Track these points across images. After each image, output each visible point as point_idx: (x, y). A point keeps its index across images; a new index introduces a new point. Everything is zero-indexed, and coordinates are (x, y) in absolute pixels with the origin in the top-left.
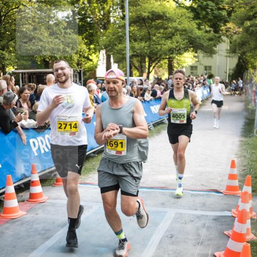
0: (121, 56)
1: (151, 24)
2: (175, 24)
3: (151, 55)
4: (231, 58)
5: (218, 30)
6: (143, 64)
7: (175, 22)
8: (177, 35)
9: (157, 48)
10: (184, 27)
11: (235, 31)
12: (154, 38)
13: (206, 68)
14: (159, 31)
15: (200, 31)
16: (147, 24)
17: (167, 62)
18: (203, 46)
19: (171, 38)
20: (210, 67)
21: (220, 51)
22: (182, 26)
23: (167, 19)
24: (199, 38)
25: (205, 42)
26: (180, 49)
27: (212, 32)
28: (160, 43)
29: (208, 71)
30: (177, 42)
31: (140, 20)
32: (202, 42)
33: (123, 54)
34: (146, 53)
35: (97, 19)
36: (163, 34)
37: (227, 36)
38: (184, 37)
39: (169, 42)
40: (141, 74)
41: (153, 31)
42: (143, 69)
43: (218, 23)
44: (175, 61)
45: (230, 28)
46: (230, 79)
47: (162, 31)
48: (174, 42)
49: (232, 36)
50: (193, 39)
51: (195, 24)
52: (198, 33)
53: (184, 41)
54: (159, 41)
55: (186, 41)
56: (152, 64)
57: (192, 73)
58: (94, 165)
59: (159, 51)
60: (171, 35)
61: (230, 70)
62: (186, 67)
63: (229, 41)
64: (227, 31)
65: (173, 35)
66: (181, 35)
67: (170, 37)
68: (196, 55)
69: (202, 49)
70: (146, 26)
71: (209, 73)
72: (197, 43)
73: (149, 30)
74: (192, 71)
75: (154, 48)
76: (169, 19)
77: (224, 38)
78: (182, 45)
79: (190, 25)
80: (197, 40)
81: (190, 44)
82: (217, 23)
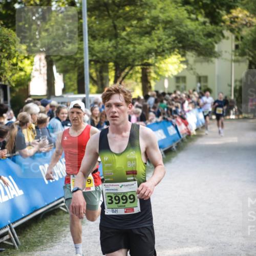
0: (72, 62)
1: (117, 11)
2: (154, 13)
3: (118, 60)
4: (237, 64)
5: (217, 21)
6: (105, 74)
7: (155, 8)
8: (158, 29)
9: (128, 49)
10: (169, 17)
11: (244, 23)
12: (124, 34)
13: (199, 79)
14: (129, 24)
15: (193, 23)
16: (110, 12)
17: (140, 71)
18: (198, 45)
19: (149, 33)
20: (206, 78)
21: (223, 53)
22: (167, 14)
23: (141, 5)
24: (193, 34)
25: (202, 38)
26: (163, 51)
27: (208, 24)
28: (132, 41)
29: (203, 84)
30: (160, 40)
31: (100, 6)
32: (197, 39)
33: (76, 60)
34: (111, 58)
35: (31, 5)
36: (136, 27)
37: (232, 30)
38: (170, 32)
39: (146, 41)
40: (101, 89)
41: (120, 23)
42: (104, 81)
43: (217, 10)
44: (152, 70)
45: (237, 18)
46: (237, 95)
47: (134, 22)
48: (153, 40)
49: (240, 29)
50: (183, 36)
51: (185, 12)
52: (191, 25)
53: (169, 37)
54: (130, 38)
55: (173, 38)
56: (120, 74)
57: (178, 87)
58: (40, 236)
59: (131, 55)
60: (149, 29)
61: (236, 81)
62: (169, 78)
63: (234, 37)
64: (232, 22)
65: (153, 29)
66: (165, 28)
67: (147, 32)
68: (184, 59)
69: (196, 50)
70: (109, 15)
71: (204, 86)
72: (188, 40)
73: (115, 22)
74: (178, 84)
75: (124, 50)
76: (146, 4)
77: (227, 33)
78: (166, 45)
79: (178, 14)
80: (190, 36)
81: (179, 42)
82: (215, 11)
